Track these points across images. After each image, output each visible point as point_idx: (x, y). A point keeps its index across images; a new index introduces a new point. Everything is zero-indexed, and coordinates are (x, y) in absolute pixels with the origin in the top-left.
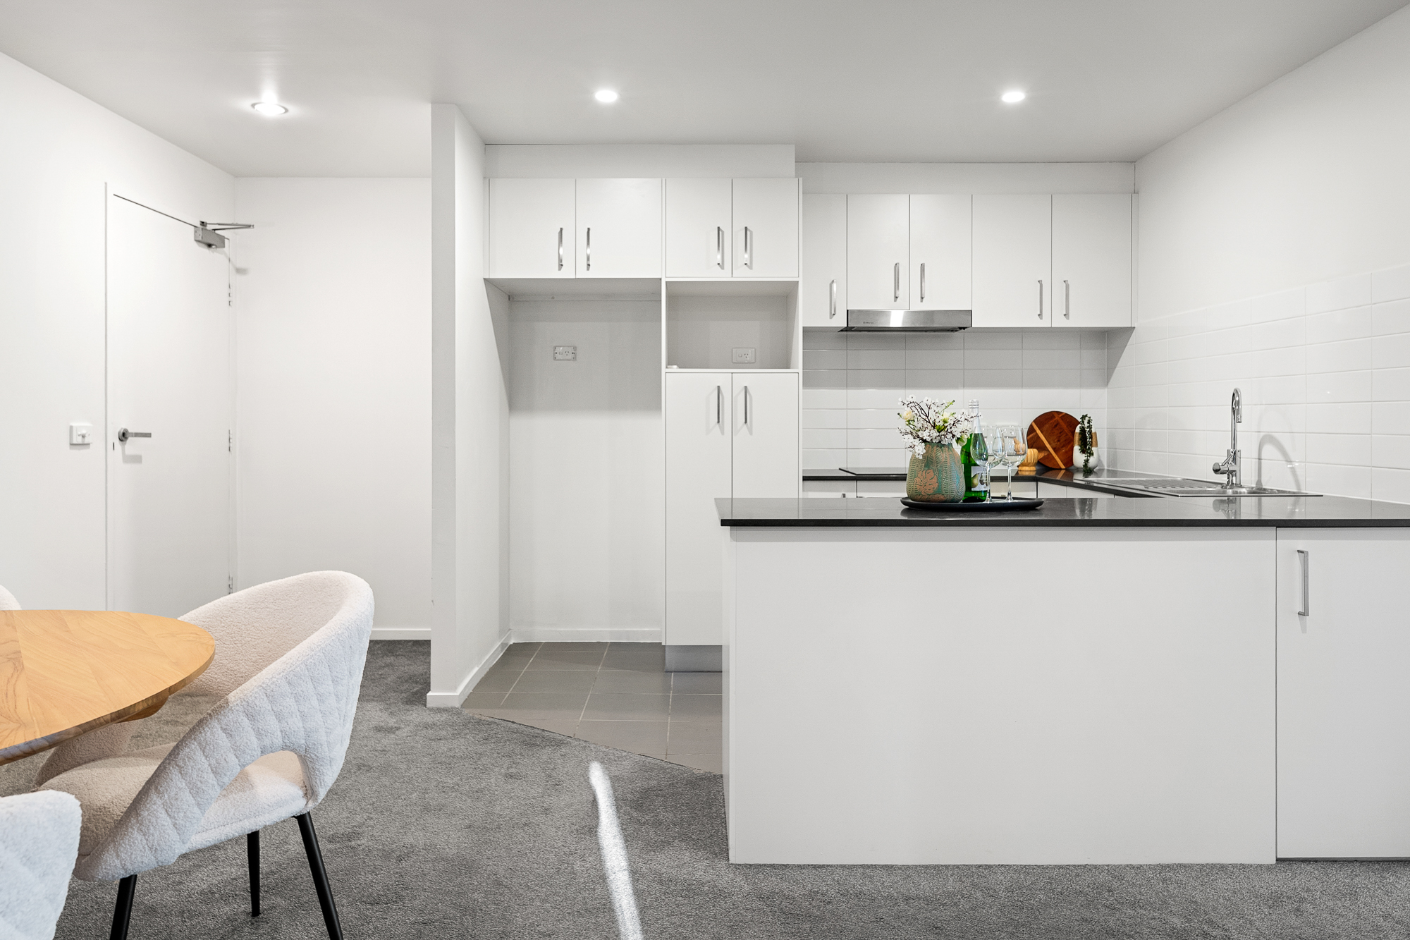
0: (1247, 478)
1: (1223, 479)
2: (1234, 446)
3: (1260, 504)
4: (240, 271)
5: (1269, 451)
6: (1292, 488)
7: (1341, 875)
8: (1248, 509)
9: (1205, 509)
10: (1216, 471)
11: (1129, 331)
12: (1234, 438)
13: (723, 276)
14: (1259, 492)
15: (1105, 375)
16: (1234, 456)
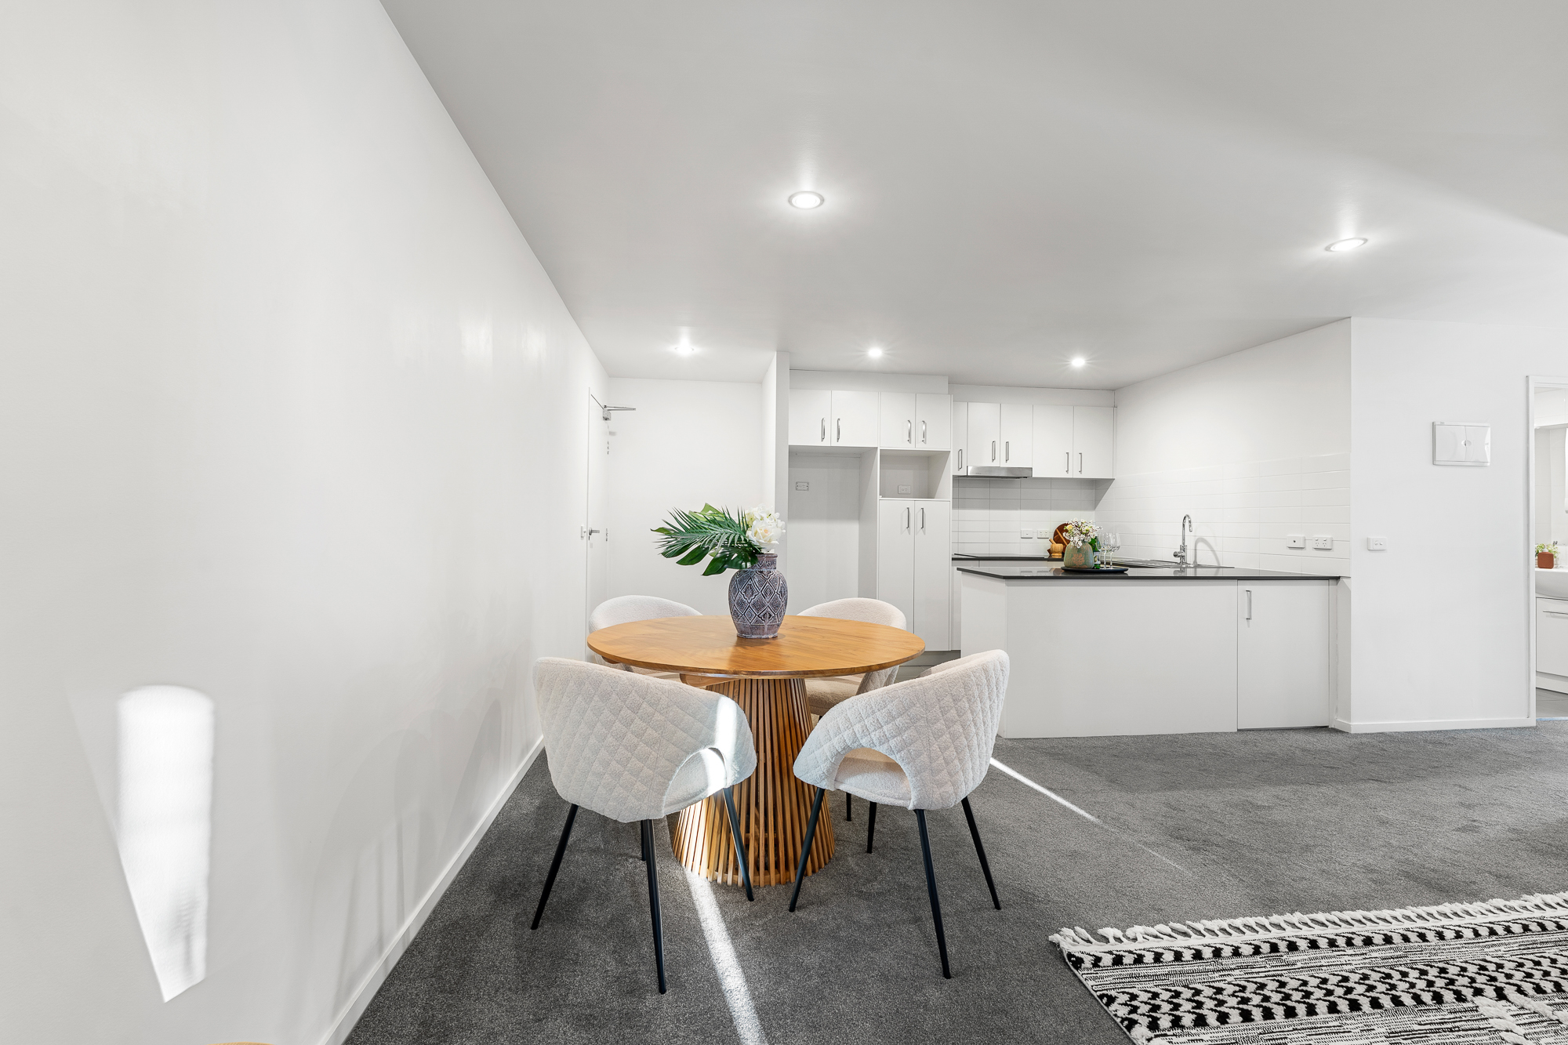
0: (1190, 559)
1: (1178, 560)
2: (1184, 544)
3: (1196, 570)
4: (612, 433)
5: (1201, 546)
6: (1216, 564)
7: (1266, 734)
8: (1190, 573)
9: (1170, 572)
10: (1175, 556)
11: (1109, 481)
12: (1184, 539)
13: (910, 447)
14: (1197, 566)
15: (1095, 503)
16: (1183, 548)
